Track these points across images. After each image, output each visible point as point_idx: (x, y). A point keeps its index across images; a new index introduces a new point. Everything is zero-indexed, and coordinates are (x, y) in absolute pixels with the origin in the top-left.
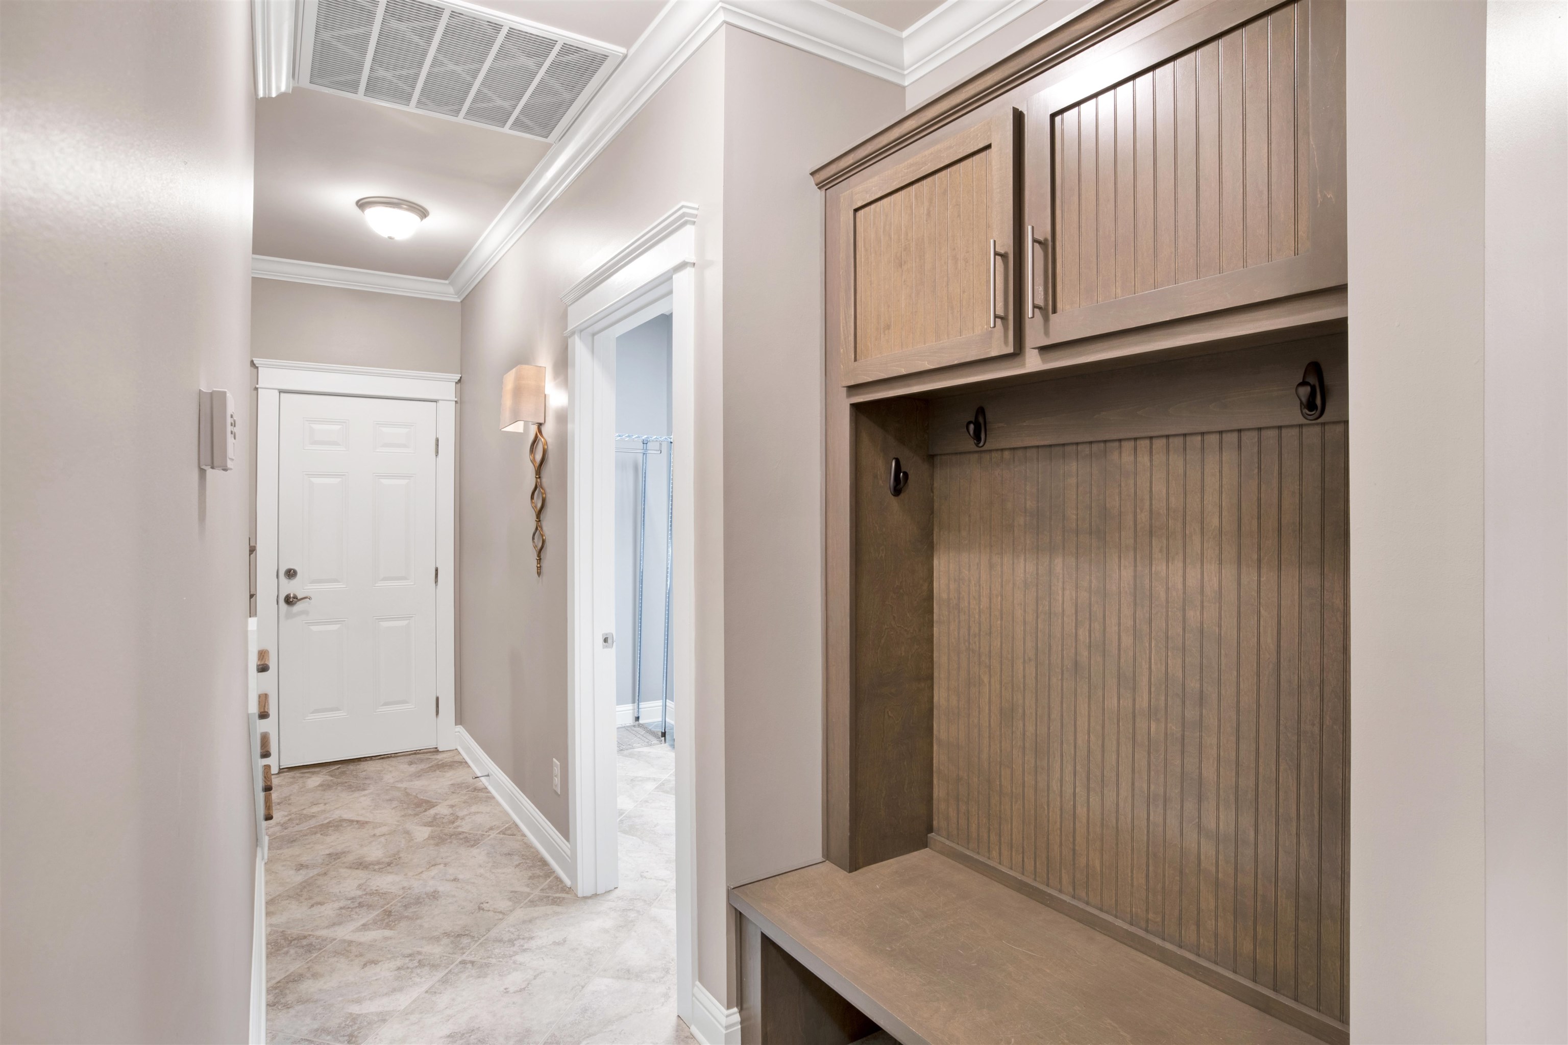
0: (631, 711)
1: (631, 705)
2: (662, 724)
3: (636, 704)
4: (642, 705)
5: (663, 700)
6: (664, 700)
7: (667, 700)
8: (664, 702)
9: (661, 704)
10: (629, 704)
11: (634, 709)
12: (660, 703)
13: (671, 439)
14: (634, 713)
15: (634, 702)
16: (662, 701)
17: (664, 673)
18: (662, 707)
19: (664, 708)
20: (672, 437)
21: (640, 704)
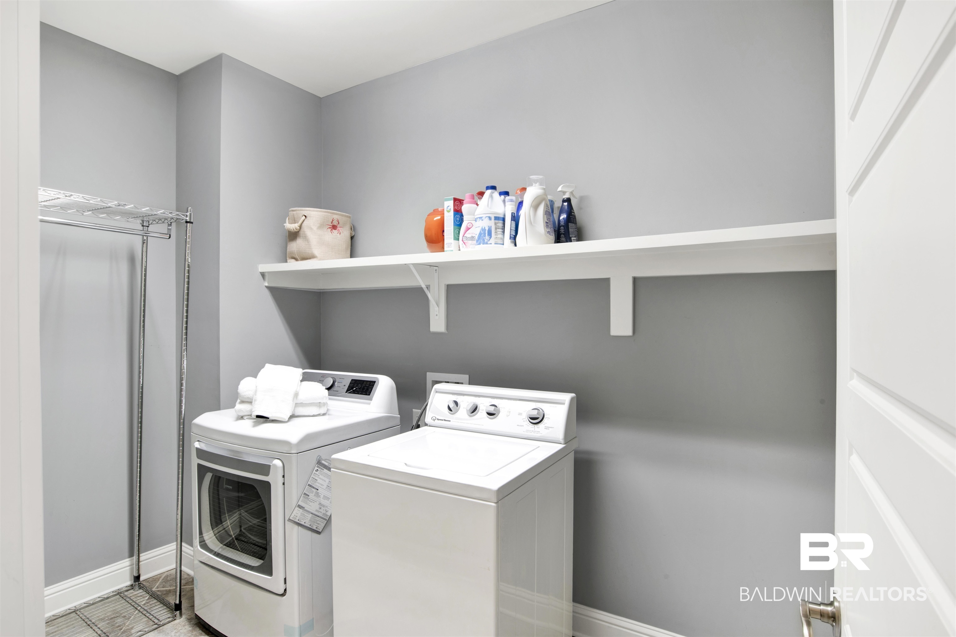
0: (128, 568)
1: (128, 559)
2: (176, 572)
3: (135, 558)
4: (143, 556)
5: (177, 541)
6: (179, 541)
7: (183, 544)
8: (179, 546)
9: (175, 547)
10: (126, 559)
11: (132, 565)
12: (173, 546)
13: (187, 216)
14: (132, 570)
15: (131, 555)
16: (175, 543)
17: (178, 501)
18: (175, 551)
19: (179, 552)
20: (188, 214)
21: (141, 555)
